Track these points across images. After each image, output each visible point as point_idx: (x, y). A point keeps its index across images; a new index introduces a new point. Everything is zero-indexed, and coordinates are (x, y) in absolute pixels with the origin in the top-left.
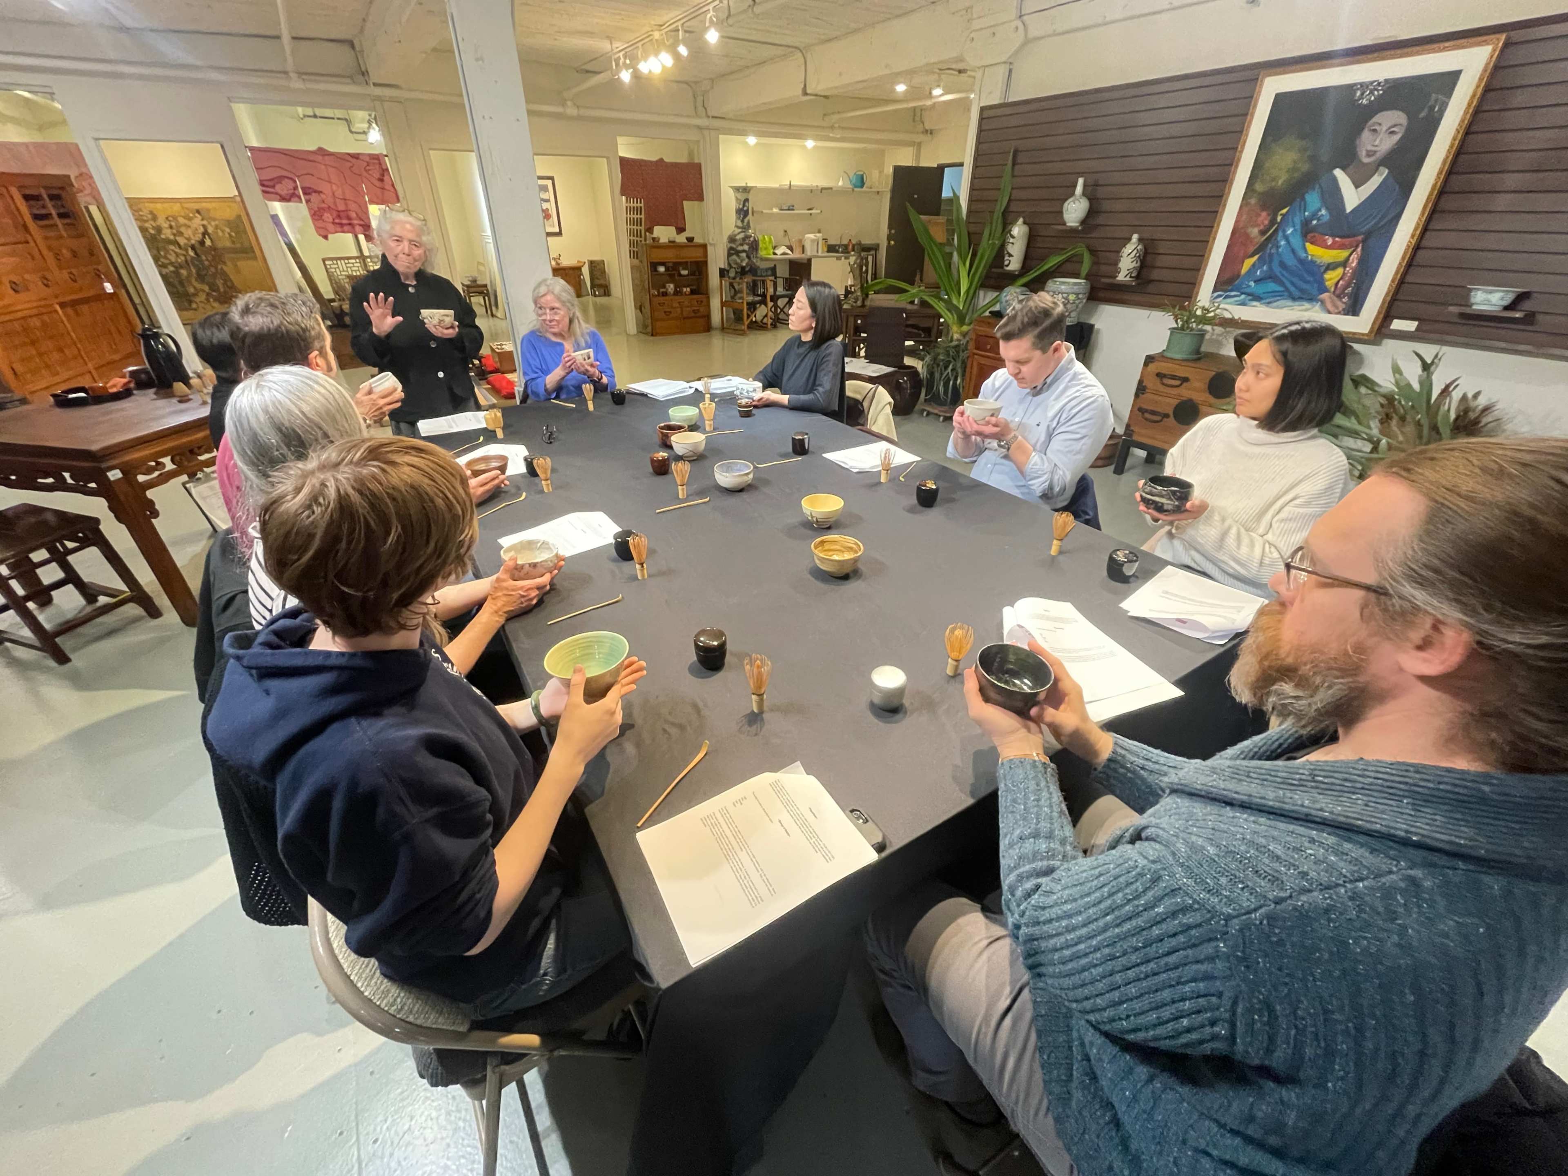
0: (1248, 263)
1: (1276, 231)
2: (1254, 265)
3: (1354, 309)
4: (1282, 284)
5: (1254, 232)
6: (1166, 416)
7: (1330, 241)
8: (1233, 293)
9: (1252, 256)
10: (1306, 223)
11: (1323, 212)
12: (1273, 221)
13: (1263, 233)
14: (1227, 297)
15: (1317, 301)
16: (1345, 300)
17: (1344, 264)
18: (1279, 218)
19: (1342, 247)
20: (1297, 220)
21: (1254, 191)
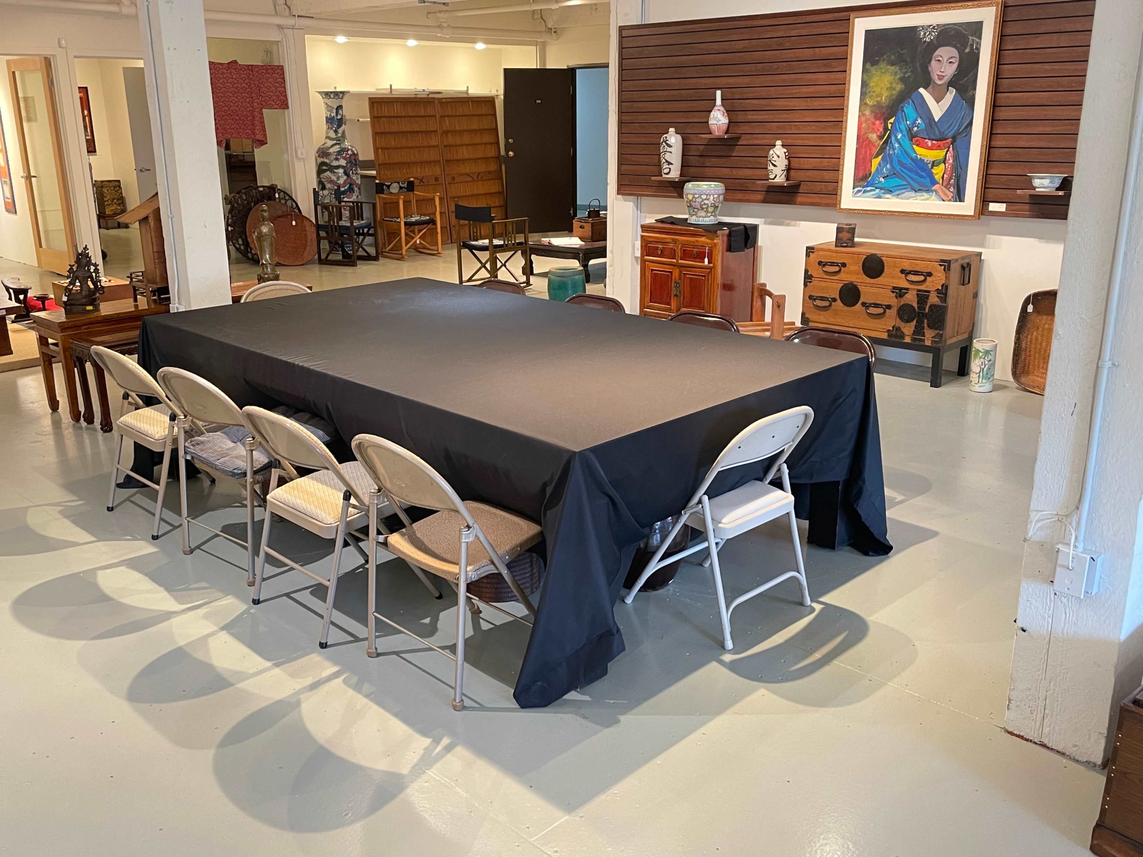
0: (876, 162)
1: (889, 137)
2: (880, 164)
3: (960, 196)
4: (903, 178)
5: (874, 137)
6: (834, 300)
7: (930, 143)
8: (869, 189)
9: (877, 156)
10: (910, 130)
11: (919, 121)
12: (886, 129)
13: (881, 138)
14: (865, 192)
15: (932, 191)
16: (952, 189)
17: (944, 161)
18: (890, 126)
19: (939, 148)
20: (903, 127)
21: (866, 104)
